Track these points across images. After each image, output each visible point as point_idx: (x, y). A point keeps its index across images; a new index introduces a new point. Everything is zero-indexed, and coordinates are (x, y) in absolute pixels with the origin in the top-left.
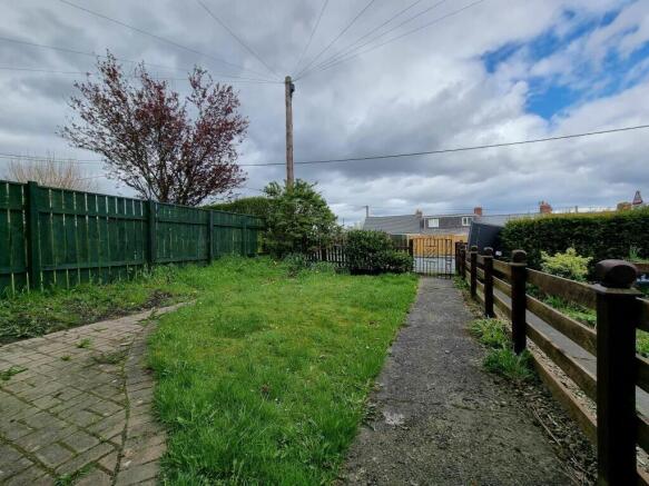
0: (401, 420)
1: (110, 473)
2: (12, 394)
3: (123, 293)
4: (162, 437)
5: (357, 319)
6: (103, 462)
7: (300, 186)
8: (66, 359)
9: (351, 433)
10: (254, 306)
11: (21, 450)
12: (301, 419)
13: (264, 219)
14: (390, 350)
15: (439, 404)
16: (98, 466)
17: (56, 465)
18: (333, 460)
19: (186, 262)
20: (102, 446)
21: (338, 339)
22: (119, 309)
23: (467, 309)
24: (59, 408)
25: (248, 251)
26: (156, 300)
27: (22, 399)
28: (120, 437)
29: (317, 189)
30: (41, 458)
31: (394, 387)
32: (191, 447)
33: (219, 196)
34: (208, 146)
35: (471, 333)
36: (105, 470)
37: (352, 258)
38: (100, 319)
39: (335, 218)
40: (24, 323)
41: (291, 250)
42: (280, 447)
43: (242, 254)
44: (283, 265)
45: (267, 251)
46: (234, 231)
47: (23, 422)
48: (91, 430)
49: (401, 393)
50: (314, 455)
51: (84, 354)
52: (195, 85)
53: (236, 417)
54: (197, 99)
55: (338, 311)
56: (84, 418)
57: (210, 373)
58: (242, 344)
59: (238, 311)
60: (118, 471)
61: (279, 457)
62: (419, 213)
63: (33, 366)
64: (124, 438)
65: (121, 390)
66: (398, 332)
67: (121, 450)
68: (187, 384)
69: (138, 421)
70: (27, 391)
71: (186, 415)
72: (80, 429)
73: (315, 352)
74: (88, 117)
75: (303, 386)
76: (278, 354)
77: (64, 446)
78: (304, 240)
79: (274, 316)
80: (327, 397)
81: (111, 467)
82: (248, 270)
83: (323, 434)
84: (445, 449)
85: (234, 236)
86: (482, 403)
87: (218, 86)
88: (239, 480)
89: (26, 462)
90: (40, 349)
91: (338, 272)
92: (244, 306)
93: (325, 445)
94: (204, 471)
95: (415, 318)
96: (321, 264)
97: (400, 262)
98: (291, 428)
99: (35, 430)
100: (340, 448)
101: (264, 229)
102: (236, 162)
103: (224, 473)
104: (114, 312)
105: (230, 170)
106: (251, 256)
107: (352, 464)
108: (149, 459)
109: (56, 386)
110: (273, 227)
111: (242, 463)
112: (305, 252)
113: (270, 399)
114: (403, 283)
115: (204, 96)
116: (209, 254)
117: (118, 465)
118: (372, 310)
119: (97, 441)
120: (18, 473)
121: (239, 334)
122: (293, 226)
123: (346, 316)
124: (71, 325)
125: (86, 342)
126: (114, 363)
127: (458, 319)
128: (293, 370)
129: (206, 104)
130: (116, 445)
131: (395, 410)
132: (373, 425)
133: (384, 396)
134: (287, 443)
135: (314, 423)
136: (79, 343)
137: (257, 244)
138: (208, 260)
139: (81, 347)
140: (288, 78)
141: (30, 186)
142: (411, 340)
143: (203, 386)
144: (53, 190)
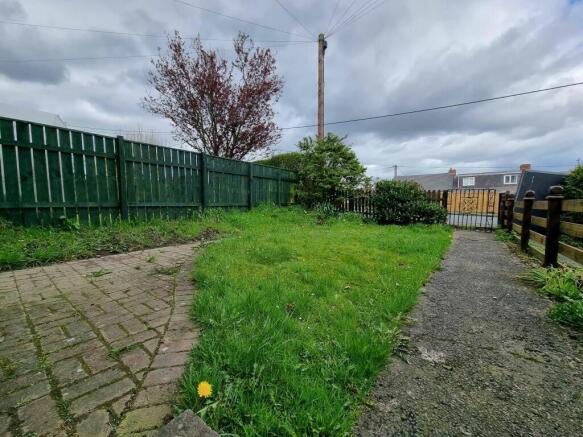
0: (441, 358)
1: (150, 354)
2: (98, 287)
3: (183, 228)
4: (195, 334)
5: (385, 259)
6: (146, 345)
7: (331, 140)
8: (138, 268)
9: (381, 361)
10: (284, 242)
11: (92, 325)
12: (324, 338)
13: (296, 172)
14: (424, 290)
15: (491, 349)
16: (142, 347)
17: (112, 340)
18: (359, 385)
19: (231, 207)
20: (148, 332)
21: (365, 275)
22: (179, 239)
23: (516, 260)
24: (126, 300)
25: (282, 201)
26: (207, 234)
27: (103, 292)
28: (163, 327)
29: (346, 143)
30: (104, 334)
31: (430, 324)
32: (217, 345)
33: (258, 151)
34: (250, 107)
35: (526, 282)
36: (147, 351)
37: (380, 208)
38: (165, 245)
39: (363, 170)
40: (116, 242)
41: (319, 200)
42: (301, 361)
43: (277, 204)
44: (312, 213)
45: (298, 201)
46: (270, 183)
47: (99, 306)
48: (144, 319)
49: (439, 331)
50: (338, 375)
51: (150, 267)
52: (239, 50)
53: (261, 326)
54: (240, 64)
55: (365, 252)
56: (141, 310)
57: (241, 289)
58: (271, 269)
59: (271, 245)
60: (156, 354)
61: (299, 370)
62: (452, 172)
63: (115, 271)
64: (166, 328)
65: (170, 293)
66: (431, 275)
67: (162, 338)
68: (221, 294)
69: (180, 318)
70: (107, 287)
71: (217, 318)
72: (136, 316)
73: (340, 283)
74: (161, 89)
75: (327, 310)
76: (304, 281)
77: (121, 327)
78: (332, 191)
79: (302, 251)
80: (352, 323)
81: (152, 350)
82: (281, 216)
83: (349, 356)
84: (506, 400)
85: (270, 187)
86: (555, 357)
87: (258, 50)
88: (259, 383)
89: (93, 335)
90: (124, 261)
91: (365, 221)
92: (276, 242)
93: (351, 367)
94: (225, 367)
95: (451, 263)
96: (349, 214)
97: (432, 213)
98: (313, 344)
99: (105, 313)
100: (368, 374)
101: (297, 181)
102: (273, 120)
103: (244, 374)
104: (175, 240)
105: (267, 129)
106: (285, 205)
107: (381, 392)
108: (182, 348)
109: (126, 286)
110: (303, 179)
111: (263, 368)
112: (333, 202)
113: (295, 316)
114: (435, 232)
115: (246, 60)
116: (249, 201)
117: (157, 349)
118: (401, 253)
119: (145, 328)
120: (85, 342)
121: (269, 262)
122: (322, 177)
123: (374, 256)
124: (147, 247)
125: (153, 258)
126: (169, 274)
127: (505, 268)
128: (318, 296)
129: (248, 68)
130: (159, 333)
131: (434, 347)
132: (407, 358)
133: (418, 331)
134: (309, 358)
135: (338, 344)
136: (148, 258)
137: (289, 195)
138: (248, 207)
139: (149, 261)
140: (321, 36)
141: (119, 139)
142: (447, 283)
143: (235, 298)
144: (135, 143)
